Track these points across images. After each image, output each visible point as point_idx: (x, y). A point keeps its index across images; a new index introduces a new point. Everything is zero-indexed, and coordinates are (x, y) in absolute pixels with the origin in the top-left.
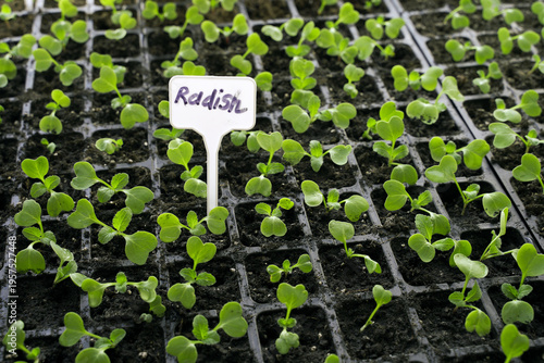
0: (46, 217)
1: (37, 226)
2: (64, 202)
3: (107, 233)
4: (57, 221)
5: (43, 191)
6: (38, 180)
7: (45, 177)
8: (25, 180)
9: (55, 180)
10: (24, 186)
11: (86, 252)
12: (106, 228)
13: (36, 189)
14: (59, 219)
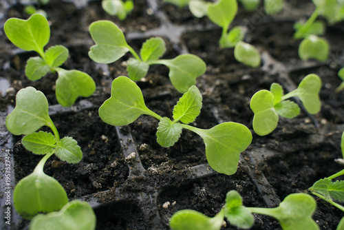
0: (56, 108)
1: (46, 129)
2: (80, 83)
3: (170, 130)
4: (72, 113)
5: (44, 70)
6: (34, 54)
7: (45, 49)
8: (12, 58)
9: (61, 53)
10: (13, 66)
11: (133, 161)
12: (163, 121)
13: (34, 69)
14: (74, 109)
